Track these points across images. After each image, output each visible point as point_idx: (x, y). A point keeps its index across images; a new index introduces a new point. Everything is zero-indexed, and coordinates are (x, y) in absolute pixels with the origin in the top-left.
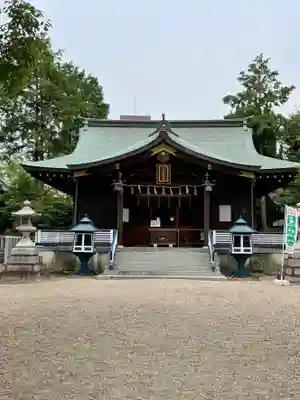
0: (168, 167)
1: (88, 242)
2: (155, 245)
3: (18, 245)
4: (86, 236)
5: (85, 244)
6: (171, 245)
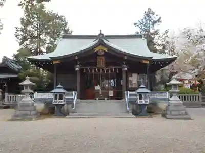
2: (98, 99)
3: (23, 100)
4: (60, 95)
5: (59, 99)
6: (106, 99)
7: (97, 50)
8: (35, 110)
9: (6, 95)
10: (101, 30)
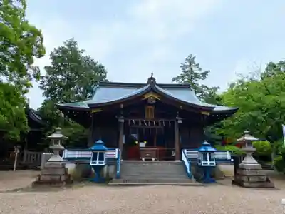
0: (152, 108)
1: (101, 158)
2: (143, 159)
3: (50, 160)
4: (100, 153)
5: (99, 159)
6: (153, 159)
7: (146, 97)
8: (66, 173)
9: (26, 152)
10: (152, 74)
